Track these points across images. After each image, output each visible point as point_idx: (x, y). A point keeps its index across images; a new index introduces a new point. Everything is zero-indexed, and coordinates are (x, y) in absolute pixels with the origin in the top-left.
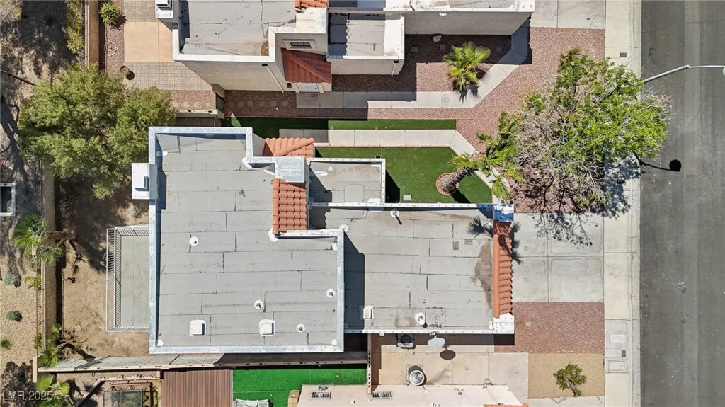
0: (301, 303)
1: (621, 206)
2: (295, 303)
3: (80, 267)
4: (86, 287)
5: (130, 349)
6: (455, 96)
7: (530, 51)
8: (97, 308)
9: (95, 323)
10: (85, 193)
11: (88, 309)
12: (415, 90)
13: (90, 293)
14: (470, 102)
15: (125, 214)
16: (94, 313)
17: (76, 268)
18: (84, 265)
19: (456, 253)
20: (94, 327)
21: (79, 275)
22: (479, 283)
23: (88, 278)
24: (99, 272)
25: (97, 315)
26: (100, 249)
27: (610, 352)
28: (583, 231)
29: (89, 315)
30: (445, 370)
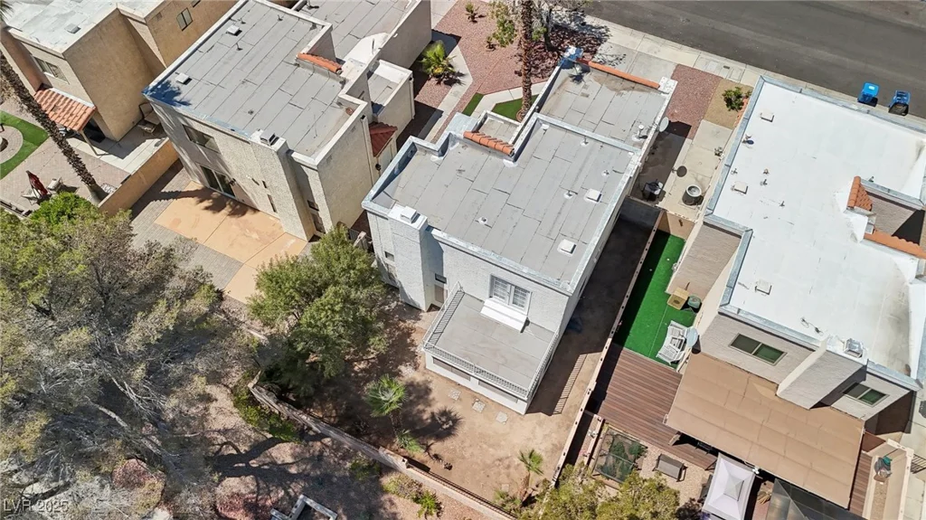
0: (583, 166)
1: (603, 30)
2: (581, 170)
3: (437, 453)
4: (463, 458)
5: (556, 442)
6: (456, 87)
7: (451, 35)
8: (493, 456)
9: (509, 467)
10: (360, 408)
11: (489, 467)
12: (435, 109)
13: (472, 455)
14: (468, 81)
15: (406, 378)
16: (497, 463)
17: (436, 457)
18: (437, 447)
19: (591, 97)
20: (512, 470)
21: (446, 456)
22: (625, 92)
23: (454, 450)
24: (454, 435)
25: (500, 460)
26: (429, 421)
27: (724, 74)
28: (612, 56)
29: (496, 470)
30: (696, 179)
